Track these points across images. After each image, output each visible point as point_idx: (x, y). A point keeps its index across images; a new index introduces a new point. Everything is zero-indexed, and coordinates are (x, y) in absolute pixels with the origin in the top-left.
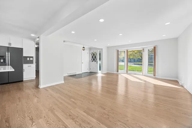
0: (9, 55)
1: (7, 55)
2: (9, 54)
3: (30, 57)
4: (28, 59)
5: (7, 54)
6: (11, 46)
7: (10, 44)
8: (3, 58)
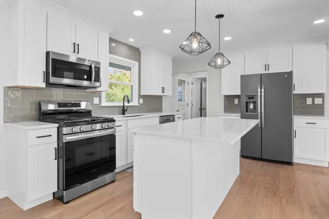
0: (263, 94)
1: (259, 94)
2: (263, 90)
3: (314, 96)
4: (309, 101)
5: (259, 90)
6: (268, 72)
7: (267, 67)
8: (252, 100)
